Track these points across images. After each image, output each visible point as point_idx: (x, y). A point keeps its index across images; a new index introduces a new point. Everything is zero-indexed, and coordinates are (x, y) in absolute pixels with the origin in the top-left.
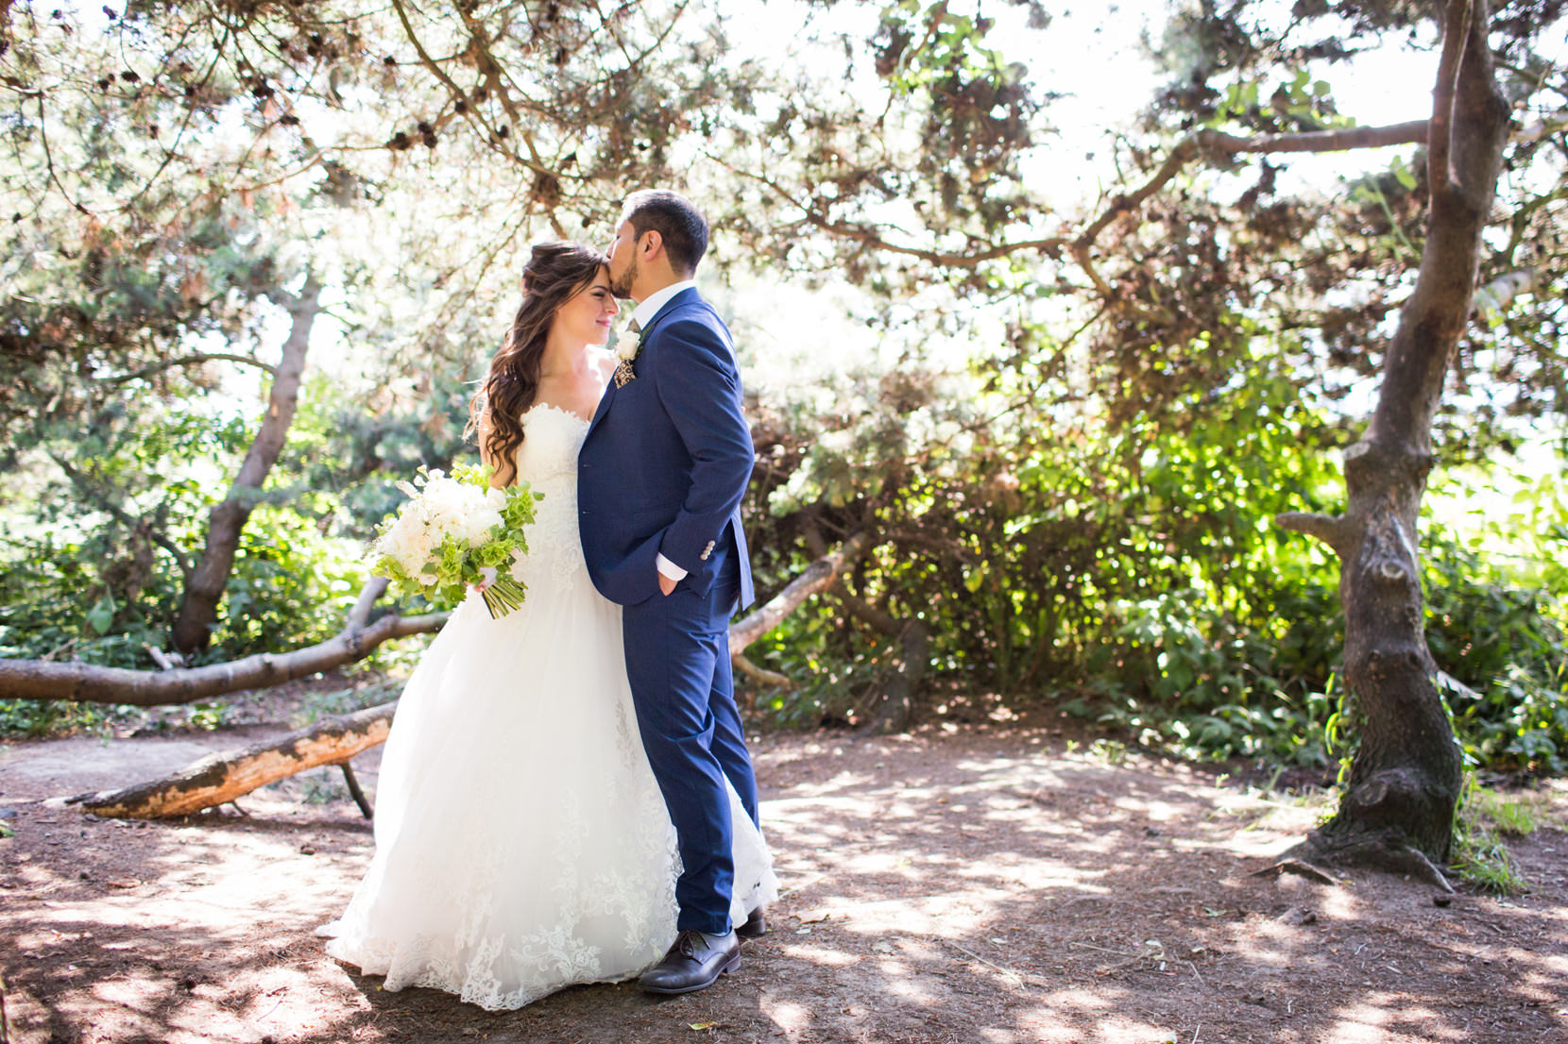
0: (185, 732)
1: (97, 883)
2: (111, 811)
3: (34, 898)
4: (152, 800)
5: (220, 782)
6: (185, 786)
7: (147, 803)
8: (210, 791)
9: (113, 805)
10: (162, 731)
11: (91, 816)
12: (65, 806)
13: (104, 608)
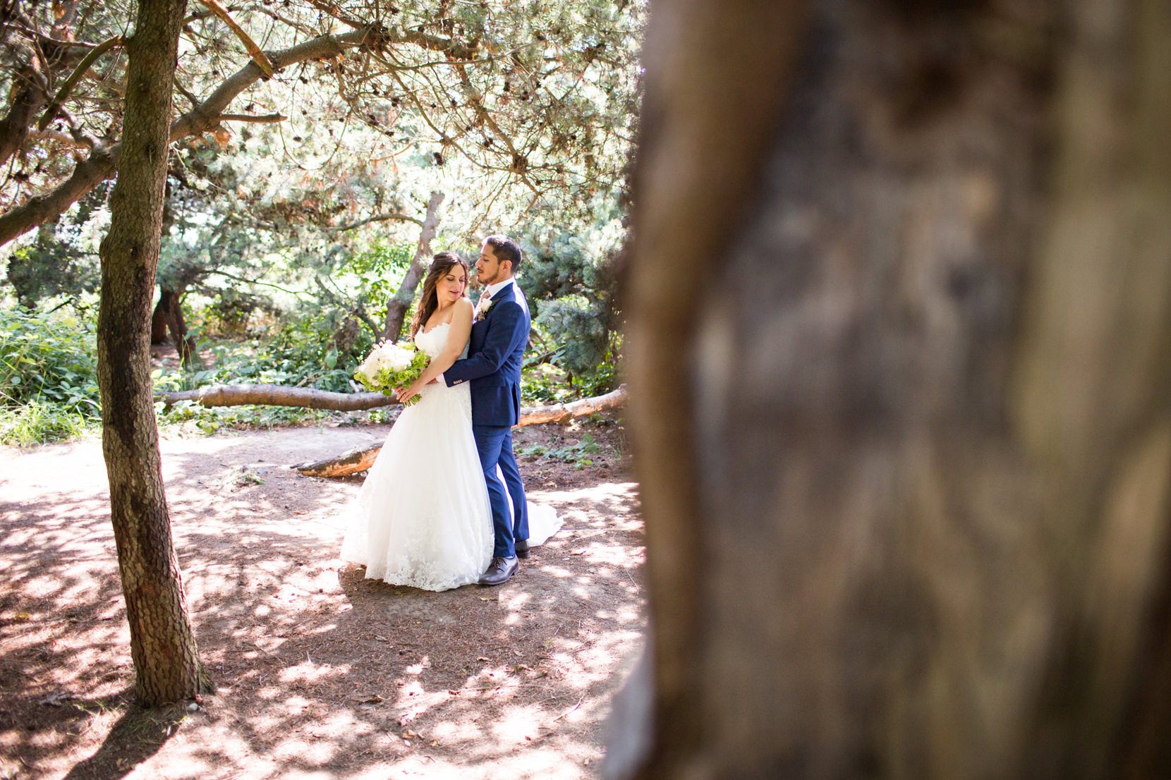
0: (364, 425)
1: (290, 510)
2: (310, 473)
3: (262, 517)
4: (328, 468)
5: (358, 462)
6: (343, 463)
7: (325, 470)
8: (354, 466)
9: (310, 470)
10: (354, 424)
11: (300, 475)
12: (289, 469)
13: (333, 355)
